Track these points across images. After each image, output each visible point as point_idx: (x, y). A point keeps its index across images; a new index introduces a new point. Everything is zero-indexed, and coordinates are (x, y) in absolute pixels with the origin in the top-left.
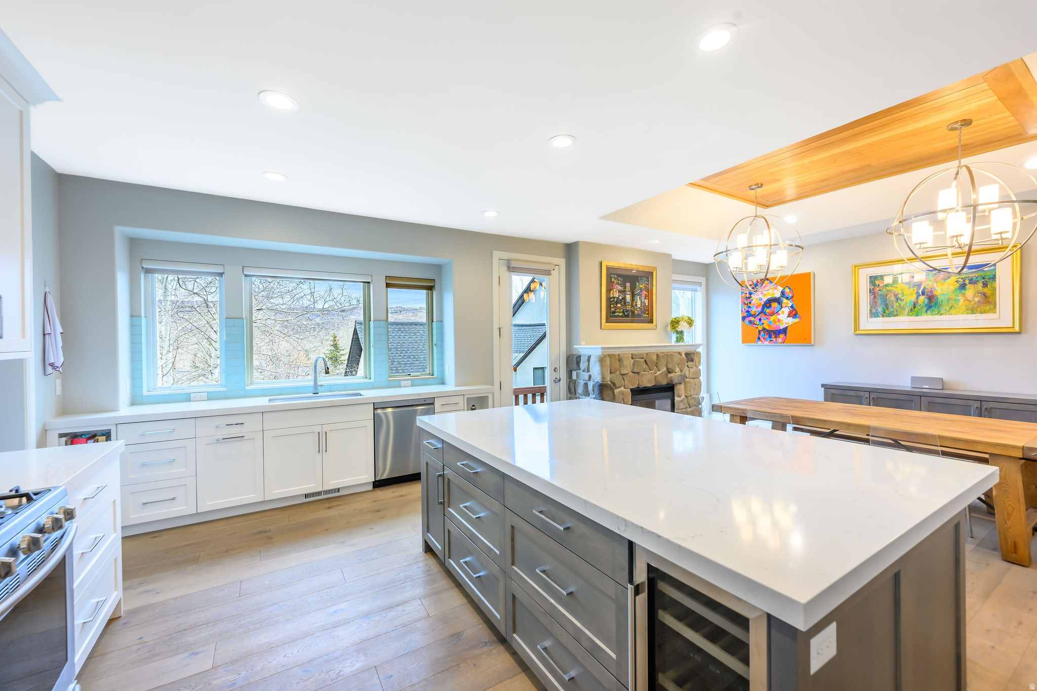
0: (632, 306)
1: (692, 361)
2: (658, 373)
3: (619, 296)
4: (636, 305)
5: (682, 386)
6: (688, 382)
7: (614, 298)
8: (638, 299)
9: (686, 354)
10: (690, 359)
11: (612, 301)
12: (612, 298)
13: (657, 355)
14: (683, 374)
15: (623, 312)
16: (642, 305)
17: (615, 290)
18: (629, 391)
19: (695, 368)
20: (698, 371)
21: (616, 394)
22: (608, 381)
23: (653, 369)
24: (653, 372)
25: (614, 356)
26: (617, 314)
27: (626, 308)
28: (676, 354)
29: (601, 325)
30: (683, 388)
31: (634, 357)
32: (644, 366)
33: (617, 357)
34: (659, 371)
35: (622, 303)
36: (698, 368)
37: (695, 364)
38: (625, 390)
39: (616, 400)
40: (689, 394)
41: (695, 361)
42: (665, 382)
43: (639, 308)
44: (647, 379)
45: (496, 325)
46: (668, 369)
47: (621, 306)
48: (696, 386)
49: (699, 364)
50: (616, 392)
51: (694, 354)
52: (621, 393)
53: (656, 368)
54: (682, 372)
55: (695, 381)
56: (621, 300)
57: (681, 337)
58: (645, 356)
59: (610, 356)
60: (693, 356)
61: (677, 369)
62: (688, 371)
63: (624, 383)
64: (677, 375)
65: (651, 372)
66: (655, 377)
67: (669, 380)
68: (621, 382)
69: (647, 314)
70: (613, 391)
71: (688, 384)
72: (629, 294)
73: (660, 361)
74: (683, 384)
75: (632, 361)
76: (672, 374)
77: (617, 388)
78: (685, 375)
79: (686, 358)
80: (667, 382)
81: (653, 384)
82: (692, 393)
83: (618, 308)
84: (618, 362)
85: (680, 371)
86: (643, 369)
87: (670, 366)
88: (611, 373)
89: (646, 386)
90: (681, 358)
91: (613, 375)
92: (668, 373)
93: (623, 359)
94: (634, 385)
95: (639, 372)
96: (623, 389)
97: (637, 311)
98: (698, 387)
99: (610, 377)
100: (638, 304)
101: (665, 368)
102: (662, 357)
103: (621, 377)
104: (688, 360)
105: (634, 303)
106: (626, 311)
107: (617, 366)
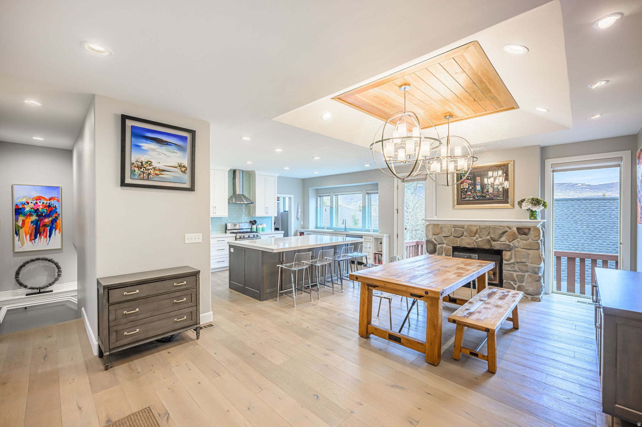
0: (482, 192)
1: (525, 234)
2: (480, 239)
3: (469, 187)
4: (488, 192)
5: (508, 254)
6: (517, 251)
7: (464, 188)
8: (490, 187)
9: (518, 229)
10: (522, 233)
12: (462, 189)
13: (479, 227)
14: (511, 244)
15: (474, 197)
16: (495, 191)
17: (465, 183)
18: (451, 247)
19: (530, 240)
20: (535, 244)
21: (437, 248)
22: (431, 239)
23: (474, 237)
24: (474, 238)
25: (438, 225)
26: (467, 199)
27: (477, 194)
28: (502, 227)
29: (454, 206)
30: (511, 254)
31: (455, 226)
32: (465, 233)
33: (440, 226)
34: (481, 238)
35: (472, 191)
36: (536, 242)
37: (530, 238)
38: (447, 246)
39: (437, 251)
40: (519, 260)
41: (531, 235)
42: (487, 247)
43: (491, 193)
44: (466, 242)
45: (395, 207)
46: (491, 238)
47: (471, 193)
48: (530, 256)
49: (537, 238)
50: (438, 246)
51: (529, 229)
52: (442, 247)
53: (477, 235)
54: (510, 242)
55: (528, 251)
56: (471, 189)
57: (533, 214)
58: (465, 227)
59: (434, 225)
60: (526, 231)
61: (503, 239)
62: (520, 242)
63: (445, 242)
64: (500, 244)
65: (471, 238)
66: (476, 242)
67: (491, 245)
68: (442, 241)
69: (501, 197)
70: (435, 245)
71: (517, 253)
72: (479, 185)
73: (481, 231)
74: (513, 252)
75: (453, 229)
76: (496, 242)
77: (439, 244)
78: (512, 245)
79: (516, 232)
80: (489, 247)
81: (472, 246)
82: (523, 260)
83: (469, 195)
84: (440, 228)
85: (507, 241)
86: (464, 235)
87: (493, 236)
88: (434, 235)
89: (466, 246)
90: (510, 231)
91: (436, 236)
92: (492, 241)
93: (442, 227)
94: (454, 244)
95: (459, 236)
96: (444, 245)
97: (490, 196)
98: (533, 257)
99: (434, 237)
100: (489, 190)
101: (488, 237)
102: (483, 228)
103: (443, 238)
104: (519, 233)
105: (485, 190)
106: (477, 196)
107: (438, 231)
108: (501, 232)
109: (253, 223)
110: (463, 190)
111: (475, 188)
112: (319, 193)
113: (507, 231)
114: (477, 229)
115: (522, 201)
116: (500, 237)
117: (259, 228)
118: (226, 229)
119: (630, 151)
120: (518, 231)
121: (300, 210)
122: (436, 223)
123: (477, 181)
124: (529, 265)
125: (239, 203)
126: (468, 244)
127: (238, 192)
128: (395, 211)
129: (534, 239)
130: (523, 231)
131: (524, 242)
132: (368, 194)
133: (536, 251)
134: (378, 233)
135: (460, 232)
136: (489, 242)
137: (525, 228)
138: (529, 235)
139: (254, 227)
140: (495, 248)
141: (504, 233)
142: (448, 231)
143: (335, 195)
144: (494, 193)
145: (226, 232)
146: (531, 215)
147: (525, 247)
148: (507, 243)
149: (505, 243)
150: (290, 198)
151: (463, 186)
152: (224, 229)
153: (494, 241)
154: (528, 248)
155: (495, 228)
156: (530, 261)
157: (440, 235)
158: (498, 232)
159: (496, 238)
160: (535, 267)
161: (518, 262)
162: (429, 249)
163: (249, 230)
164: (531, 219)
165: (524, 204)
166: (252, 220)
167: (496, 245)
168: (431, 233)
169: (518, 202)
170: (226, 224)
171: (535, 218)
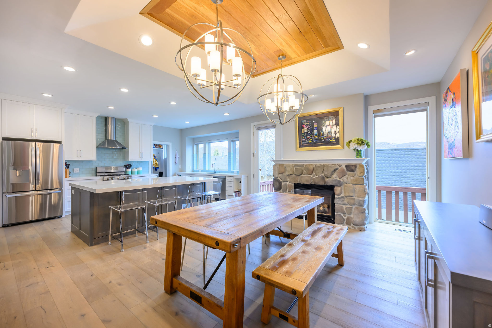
0: (319, 136)
1: (353, 171)
2: (316, 177)
3: (308, 131)
4: (323, 135)
5: (339, 189)
6: (346, 186)
7: (304, 133)
9: (347, 166)
10: (349, 170)
11: (303, 135)
13: (315, 165)
15: (312, 140)
16: (328, 134)
17: (305, 129)
18: (293, 185)
19: (356, 176)
20: (360, 179)
21: (282, 185)
22: (277, 178)
23: (311, 174)
24: (312, 176)
25: (283, 165)
26: (307, 142)
27: (314, 138)
28: (333, 165)
29: (296, 149)
30: (341, 190)
31: (296, 166)
32: (304, 172)
33: (284, 166)
34: (317, 175)
35: (311, 135)
36: (361, 177)
37: (356, 174)
38: (290, 183)
39: (282, 188)
40: (347, 195)
41: (357, 171)
42: (321, 183)
43: (326, 136)
44: (305, 180)
45: (252, 152)
46: (325, 175)
47: (310, 137)
48: (357, 191)
49: (362, 174)
50: (283, 184)
51: (356, 166)
52: (286, 185)
53: (314, 173)
54: (340, 178)
55: (355, 186)
56: (310, 133)
57: (358, 153)
58: (304, 166)
59: (280, 165)
60: (353, 168)
61: (334, 176)
62: (348, 178)
63: (288, 179)
64: (333, 180)
65: (309, 175)
66: (313, 179)
67: (325, 182)
68: (286, 179)
69: (333, 140)
70: (280, 183)
71: (346, 188)
72: (316, 129)
73: (317, 170)
74: (343, 187)
75: (295, 168)
76: (329, 179)
77: (283, 182)
78: (341, 181)
79: (345, 169)
80: (324, 183)
81: (310, 183)
82: (351, 195)
83: (308, 138)
84: (284, 168)
85: (338, 177)
86: (303, 174)
87: (326, 173)
88: (280, 174)
89: (304, 183)
90: (340, 168)
91: (281, 175)
92: (325, 178)
93: (286, 167)
94: (295, 182)
95: (299, 174)
96: (288, 183)
97: (325, 138)
98: (359, 192)
99: (279, 175)
100: (324, 134)
101: (323, 175)
102: (319, 167)
103: (287, 176)
104: (348, 170)
105: (321, 134)
106: (315, 140)
107: (282, 170)
108: (332, 169)
109: (128, 166)
110: (304, 134)
111: (313, 132)
112: (195, 142)
113: (337, 169)
114: (314, 168)
115: (350, 142)
116: (332, 174)
117: (134, 171)
118: (96, 172)
119: (435, 97)
120: (346, 168)
121: (178, 156)
122: (281, 163)
123: (314, 126)
124: (356, 198)
125: (111, 147)
126: (307, 181)
127: (110, 138)
128: (252, 155)
129: (360, 175)
130: (350, 168)
131: (352, 178)
132: (233, 141)
133: (361, 186)
134: (239, 174)
135: (300, 171)
136: (323, 178)
137: (353, 166)
138: (355, 172)
139: (129, 170)
140: (328, 184)
141: (335, 170)
142: (291, 170)
143: (208, 143)
144: (328, 136)
145: (96, 175)
146: (357, 155)
147: (353, 183)
148: (338, 179)
149: (336, 180)
150: (168, 146)
151: (304, 131)
152: (94, 172)
153: (328, 178)
154: (355, 183)
155: (328, 167)
156: (356, 195)
157: (284, 174)
158: (331, 170)
159: (329, 175)
160: (360, 201)
161: (347, 196)
162: (276, 186)
163: (124, 173)
164: (357, 157)
165: (351, 144)
166: (127, 164)
167: (329, 182)
168: (277, 172)
169: (347, 143)
170: (96, 167)
171: (361, 157)
